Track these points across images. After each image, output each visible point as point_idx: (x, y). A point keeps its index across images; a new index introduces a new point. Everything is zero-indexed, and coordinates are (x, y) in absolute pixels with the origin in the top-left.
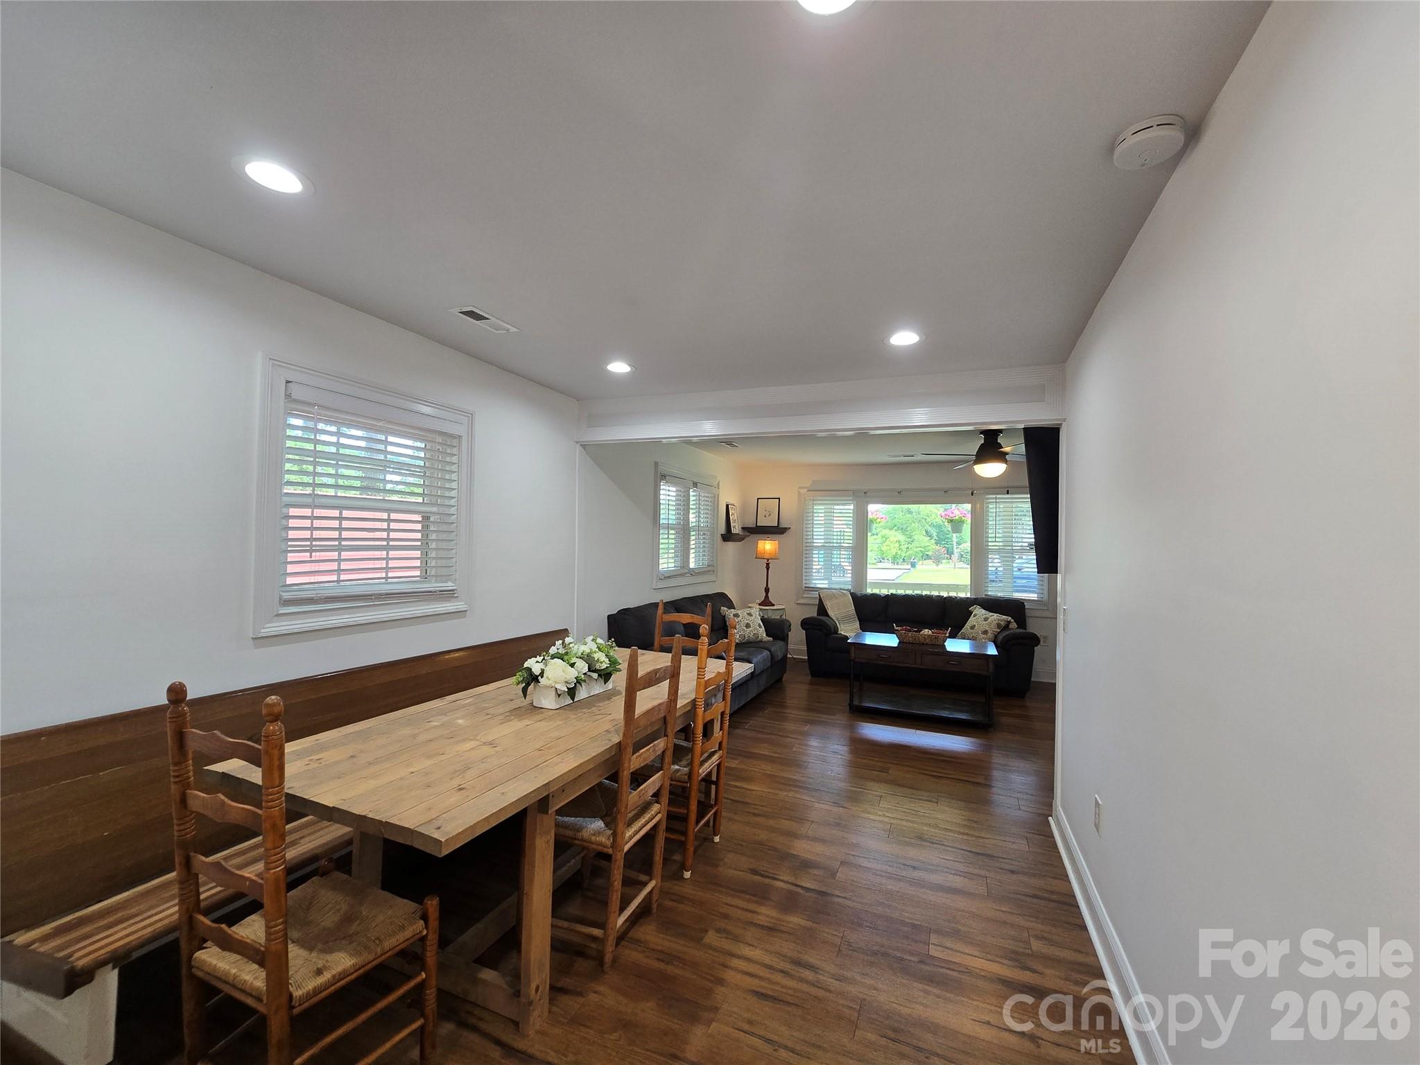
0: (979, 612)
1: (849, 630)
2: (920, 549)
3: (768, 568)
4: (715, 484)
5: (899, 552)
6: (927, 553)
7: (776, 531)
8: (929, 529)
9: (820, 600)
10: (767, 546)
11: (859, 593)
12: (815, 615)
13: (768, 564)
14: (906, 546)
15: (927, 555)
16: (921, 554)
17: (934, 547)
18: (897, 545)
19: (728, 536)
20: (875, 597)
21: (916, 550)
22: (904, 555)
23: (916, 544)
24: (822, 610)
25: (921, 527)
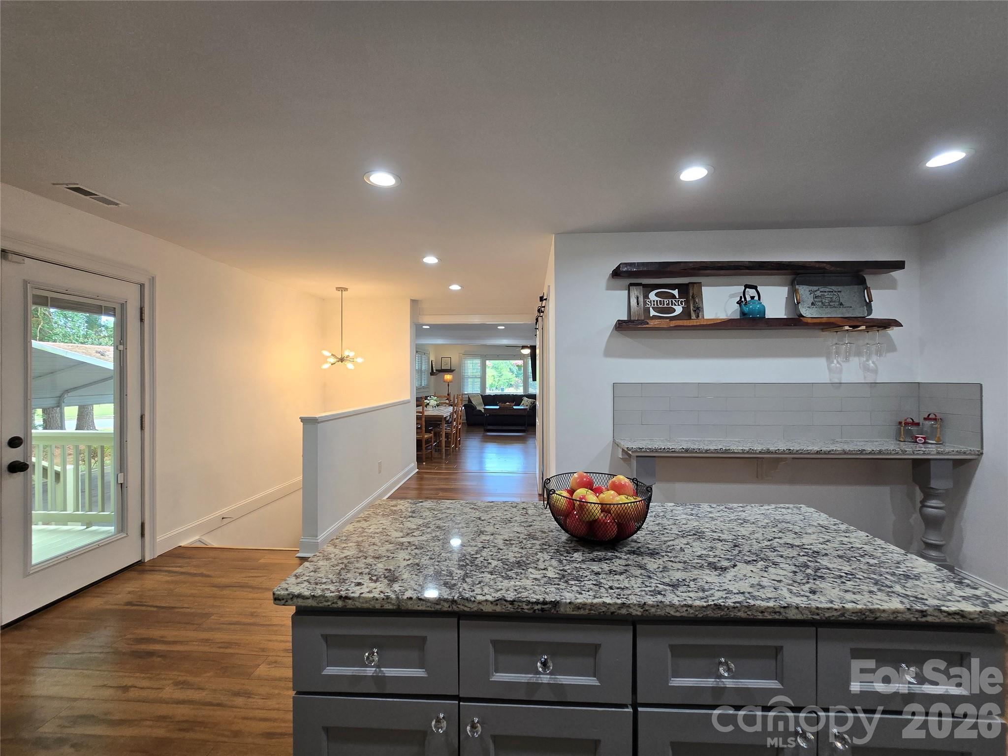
0: (525, 399)
1: (481, 408)
2: (507, 380)
3: (448, 386)
4: (428, 353)
5: (494, 383)
6: (511, 383)
7: (450, 371)
8: (512, 367)
9: (469, 397)
10: (448, 377)
11: (483, 395)
12: (467, 403)
13: (448, 384)
14: (498, 379)
15: (511, 384)
16: (507, 384)
17: (515, 379)
18: (493, 378)
19: (432, 373)
20: (490, 396)
21: (504, 381)
22: (496, 384)
23: (503, 377)
24: (470, 401)
25: (507, 366)
